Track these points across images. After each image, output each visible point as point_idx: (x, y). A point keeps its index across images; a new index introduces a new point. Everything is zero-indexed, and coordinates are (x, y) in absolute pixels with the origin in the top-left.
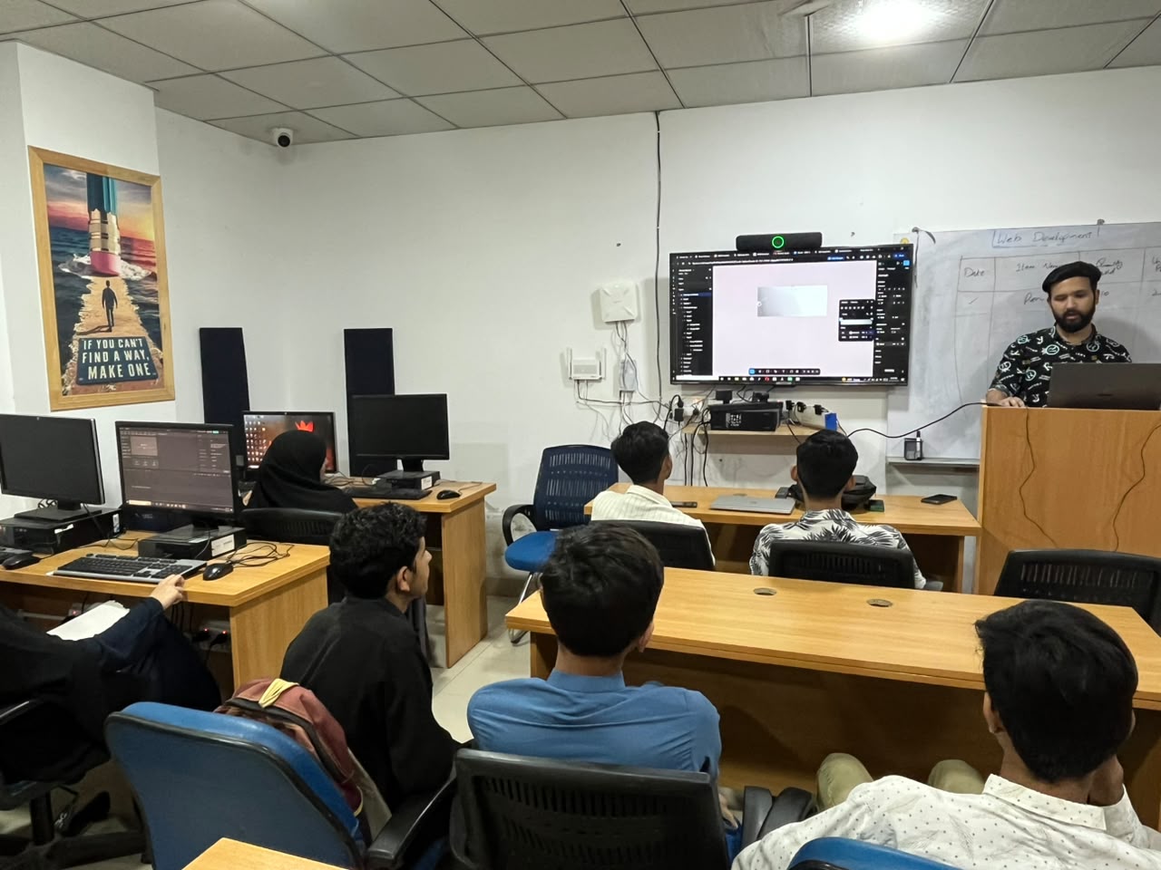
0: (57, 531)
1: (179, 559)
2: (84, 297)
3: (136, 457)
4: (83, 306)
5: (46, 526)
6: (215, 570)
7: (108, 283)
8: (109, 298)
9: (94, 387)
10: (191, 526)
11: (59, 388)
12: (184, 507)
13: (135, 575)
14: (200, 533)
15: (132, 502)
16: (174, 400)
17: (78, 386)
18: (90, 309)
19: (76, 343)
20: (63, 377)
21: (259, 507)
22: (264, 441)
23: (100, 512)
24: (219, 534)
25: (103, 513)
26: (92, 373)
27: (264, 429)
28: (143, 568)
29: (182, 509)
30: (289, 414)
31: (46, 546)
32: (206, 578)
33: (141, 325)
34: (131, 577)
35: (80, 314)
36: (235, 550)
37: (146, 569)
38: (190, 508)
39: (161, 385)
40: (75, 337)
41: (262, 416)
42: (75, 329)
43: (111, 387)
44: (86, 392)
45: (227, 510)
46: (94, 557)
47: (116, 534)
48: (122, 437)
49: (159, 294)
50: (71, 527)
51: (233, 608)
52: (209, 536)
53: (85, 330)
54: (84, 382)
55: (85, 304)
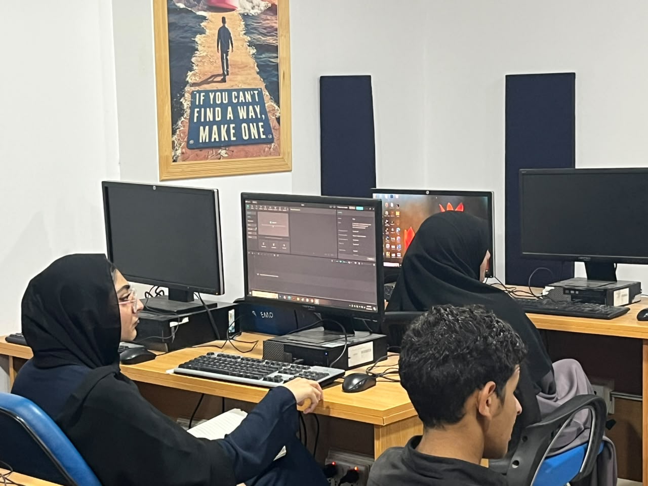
0: (172, 324)
1: (313, 365)
2: (198, 38)
3: (263, 237)
4: (197, 50)
5: (161, 317)
6: (355, 381)
7: (224, 20)
8: (224, 38)
9: (204, 152)
10: (322, 329)
11: (169, 153)
12: (317, 302)
13: (265, 379)
14: (333, 336)
15: (255, 294)
16: (290, 171)
17: (189, 151)
18: (205, 54)
19: (187, 95)
20: (174, 139)
21: (401, 310)
22: (398, 229)
23: (216, 305)
24: (356, 340)
25: (219, 307)
26: (204, 135)
27: (398, 213)
28: (272, 372)
29: (313, 305)
30: (432, 192)
31: (160, 341)
32: (345, 390)
33: (258, 73)
34: (261, 382)
35: (193, 60)
36: (374, 361)
37: (276, 374)
38: (325, 303)
39: (277, 152)
40: (188, 88)
41: (397, 196)
42: (188, 79)
43: (223, 152)
44: (197, 158)
45: (369, 308)
46: (215, 356)
47: (232, 334)
48: (248, 213)
49: (280, 32)
50: (186, 320)
51: (378, 426)
52: (346, 340)
53: (198, 80)
54: (195, 145)
55: (199, 48)
